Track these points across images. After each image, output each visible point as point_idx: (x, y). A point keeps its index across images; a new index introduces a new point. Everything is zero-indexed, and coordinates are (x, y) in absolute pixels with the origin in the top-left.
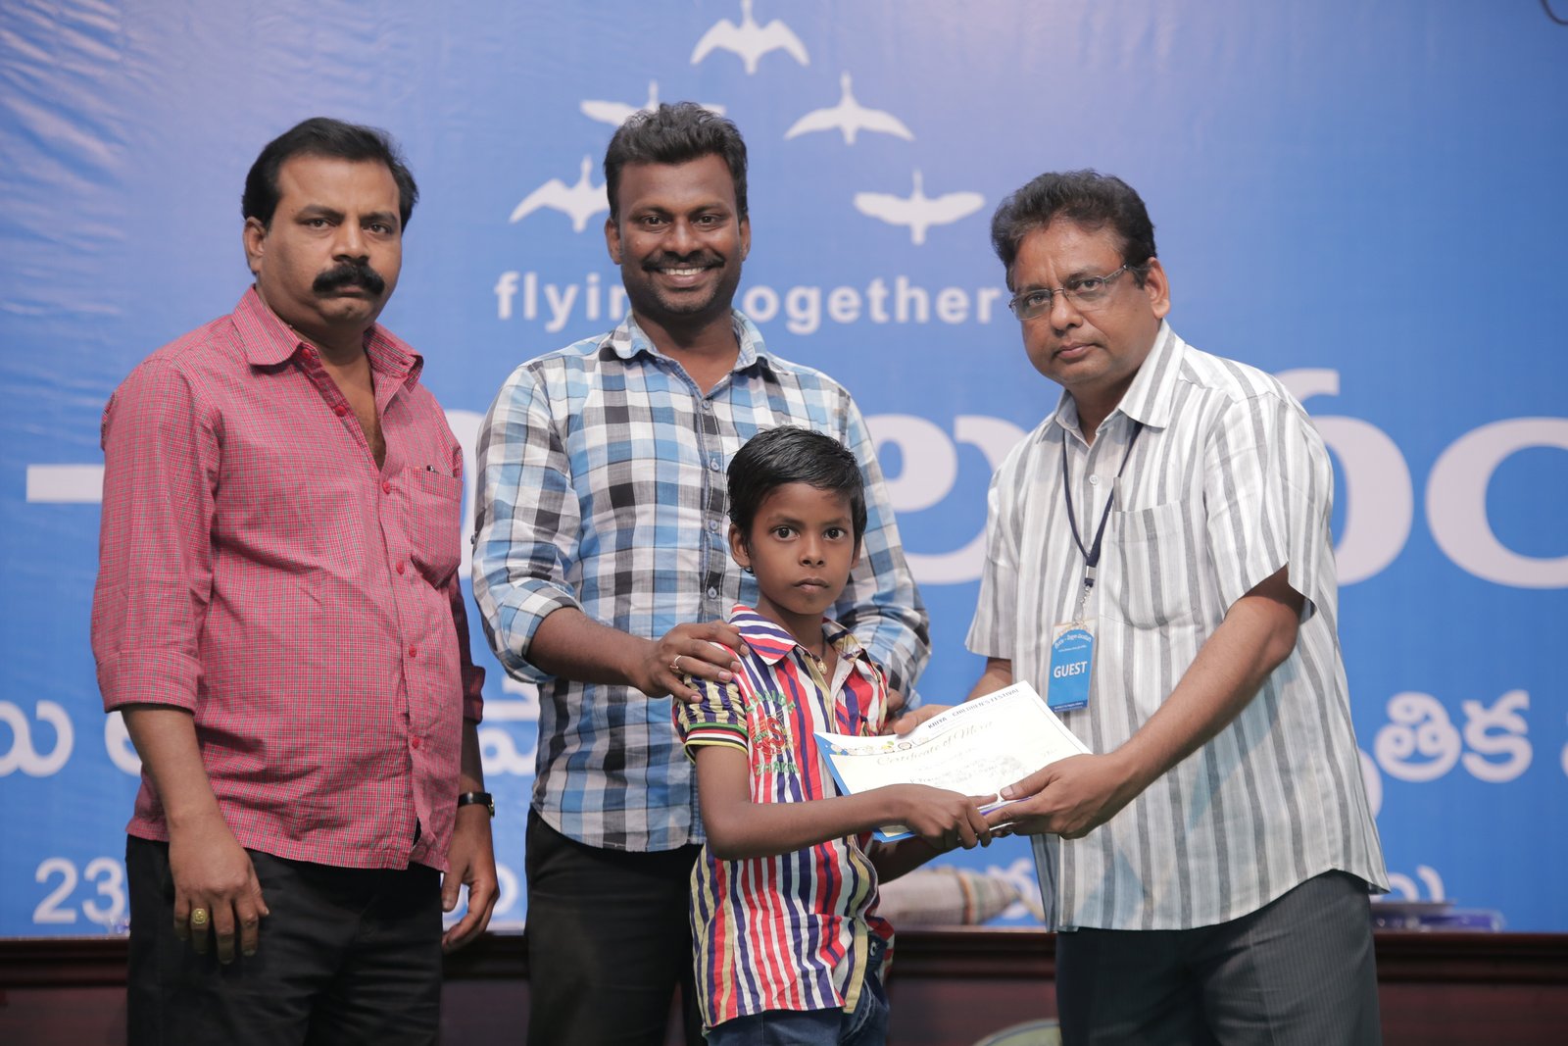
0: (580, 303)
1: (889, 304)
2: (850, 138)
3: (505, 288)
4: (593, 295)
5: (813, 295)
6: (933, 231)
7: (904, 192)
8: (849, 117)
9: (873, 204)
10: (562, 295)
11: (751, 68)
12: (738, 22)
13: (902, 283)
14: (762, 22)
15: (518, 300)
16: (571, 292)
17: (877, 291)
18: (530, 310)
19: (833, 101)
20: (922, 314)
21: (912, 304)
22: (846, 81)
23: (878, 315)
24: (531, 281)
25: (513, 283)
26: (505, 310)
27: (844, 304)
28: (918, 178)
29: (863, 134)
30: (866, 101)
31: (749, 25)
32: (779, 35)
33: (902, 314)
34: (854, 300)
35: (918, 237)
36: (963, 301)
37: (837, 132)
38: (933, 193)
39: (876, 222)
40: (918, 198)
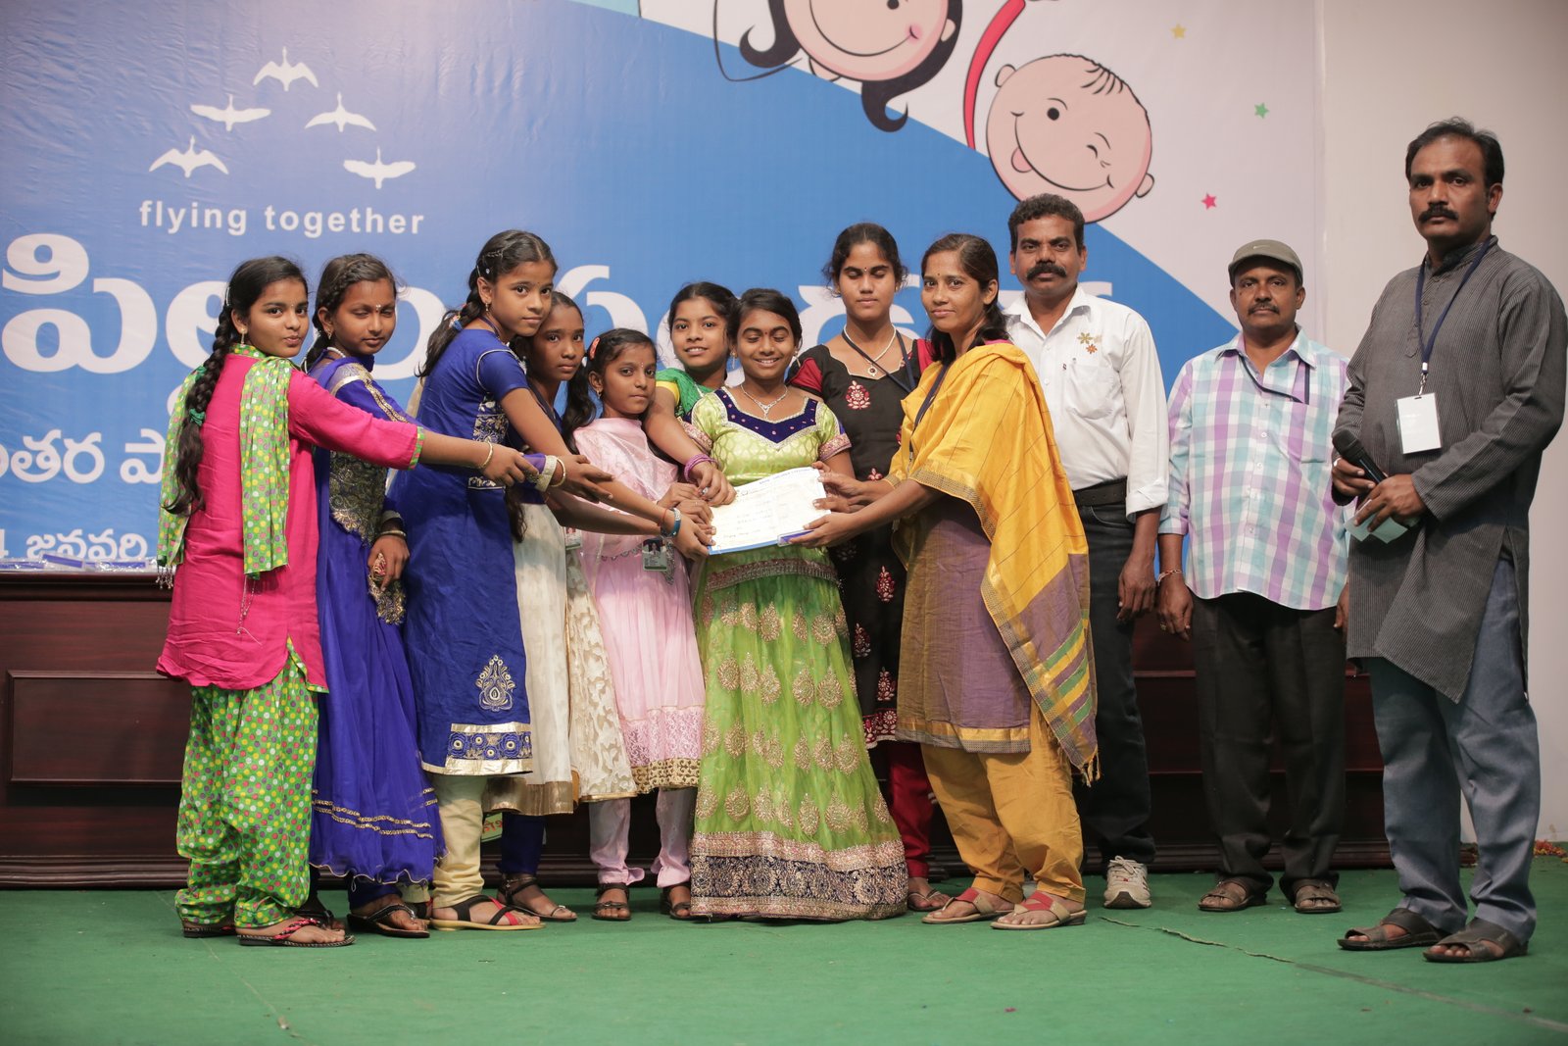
0: (188, 218)
1: (362, 223)
2: (341, 129)
3: (145, 209)
4: (195, 213)
5: (319, 217)
6: (387, 182)
7: (372, 161)
8: (341, 117)
9: (352, 166)
10: (177, 215)
11: (286, 89)
12: (279, 63)
13: (369, 210)
14: (293, 64)
15: (152, 216)
16: (183, 212)
17: (355, 215)
18: (159, 222)
19: (332, 108)
20: (380, 229)
21: (375, 222)
22: (339, 97)
23: (355, 229)
24: (159, 204)
25: (149, 206)
26: (145, 221)
27: (336, 222)
28: (379, 152)
29: (348, 126)
30: (351, 108)
31: (286, 64)
32: (302, 71)
33: (369, 229)
34: (342, 220)
35: (379, 186)
36: (403, 222)
37: (335, 125)
38: (387, 161)
39: (355, 175)
40: (379, 162)
